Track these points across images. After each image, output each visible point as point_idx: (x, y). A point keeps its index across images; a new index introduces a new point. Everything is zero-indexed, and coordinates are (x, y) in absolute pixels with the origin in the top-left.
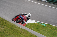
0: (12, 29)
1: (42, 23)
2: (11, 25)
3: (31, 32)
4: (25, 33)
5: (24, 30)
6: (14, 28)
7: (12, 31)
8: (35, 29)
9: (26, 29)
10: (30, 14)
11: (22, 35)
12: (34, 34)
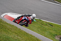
3: (20, 28)
4: (13, 29)
5: (13, 26)
9: (15, 25)
10: (35, 15)
11: (11, 31)
12: (23, 30)
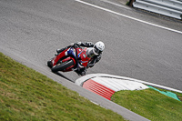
0: (70, 109)
1: (166, 91)
2: (67, 94)
6: (77, 105)
7: (69, 116)
8: (142, 110)
